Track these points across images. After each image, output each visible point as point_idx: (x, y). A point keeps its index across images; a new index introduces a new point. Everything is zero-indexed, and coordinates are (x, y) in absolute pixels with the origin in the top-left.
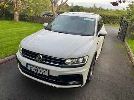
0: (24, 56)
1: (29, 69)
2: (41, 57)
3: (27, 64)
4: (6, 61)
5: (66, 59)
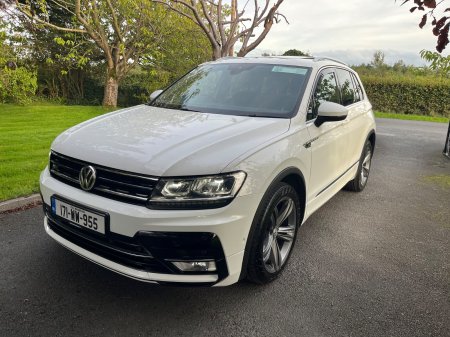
0: (53, 175)
1: (58, 213)
2: (91, 173)
3: (55, 197)
4: (31, 206)
5: (160, 178)
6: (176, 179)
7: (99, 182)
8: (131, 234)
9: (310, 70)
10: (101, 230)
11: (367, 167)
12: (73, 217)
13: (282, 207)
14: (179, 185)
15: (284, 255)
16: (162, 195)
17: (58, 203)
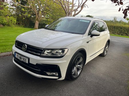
0: (16, 46)
1: (16, 57)
2: (26, 46)
3: (16, 52)
4: (11, 55)
5: (44, 49)
6: (48, 49)
7: (27, 49)
8: (35, 64)
9: (90, 21)
10: (27, 62)
11: (107, 50)
12: (20, 58)
13: (79, 59)
14: (49, 51)
15: (79, 73)
16: (44, 54)
17: (16, 54)
